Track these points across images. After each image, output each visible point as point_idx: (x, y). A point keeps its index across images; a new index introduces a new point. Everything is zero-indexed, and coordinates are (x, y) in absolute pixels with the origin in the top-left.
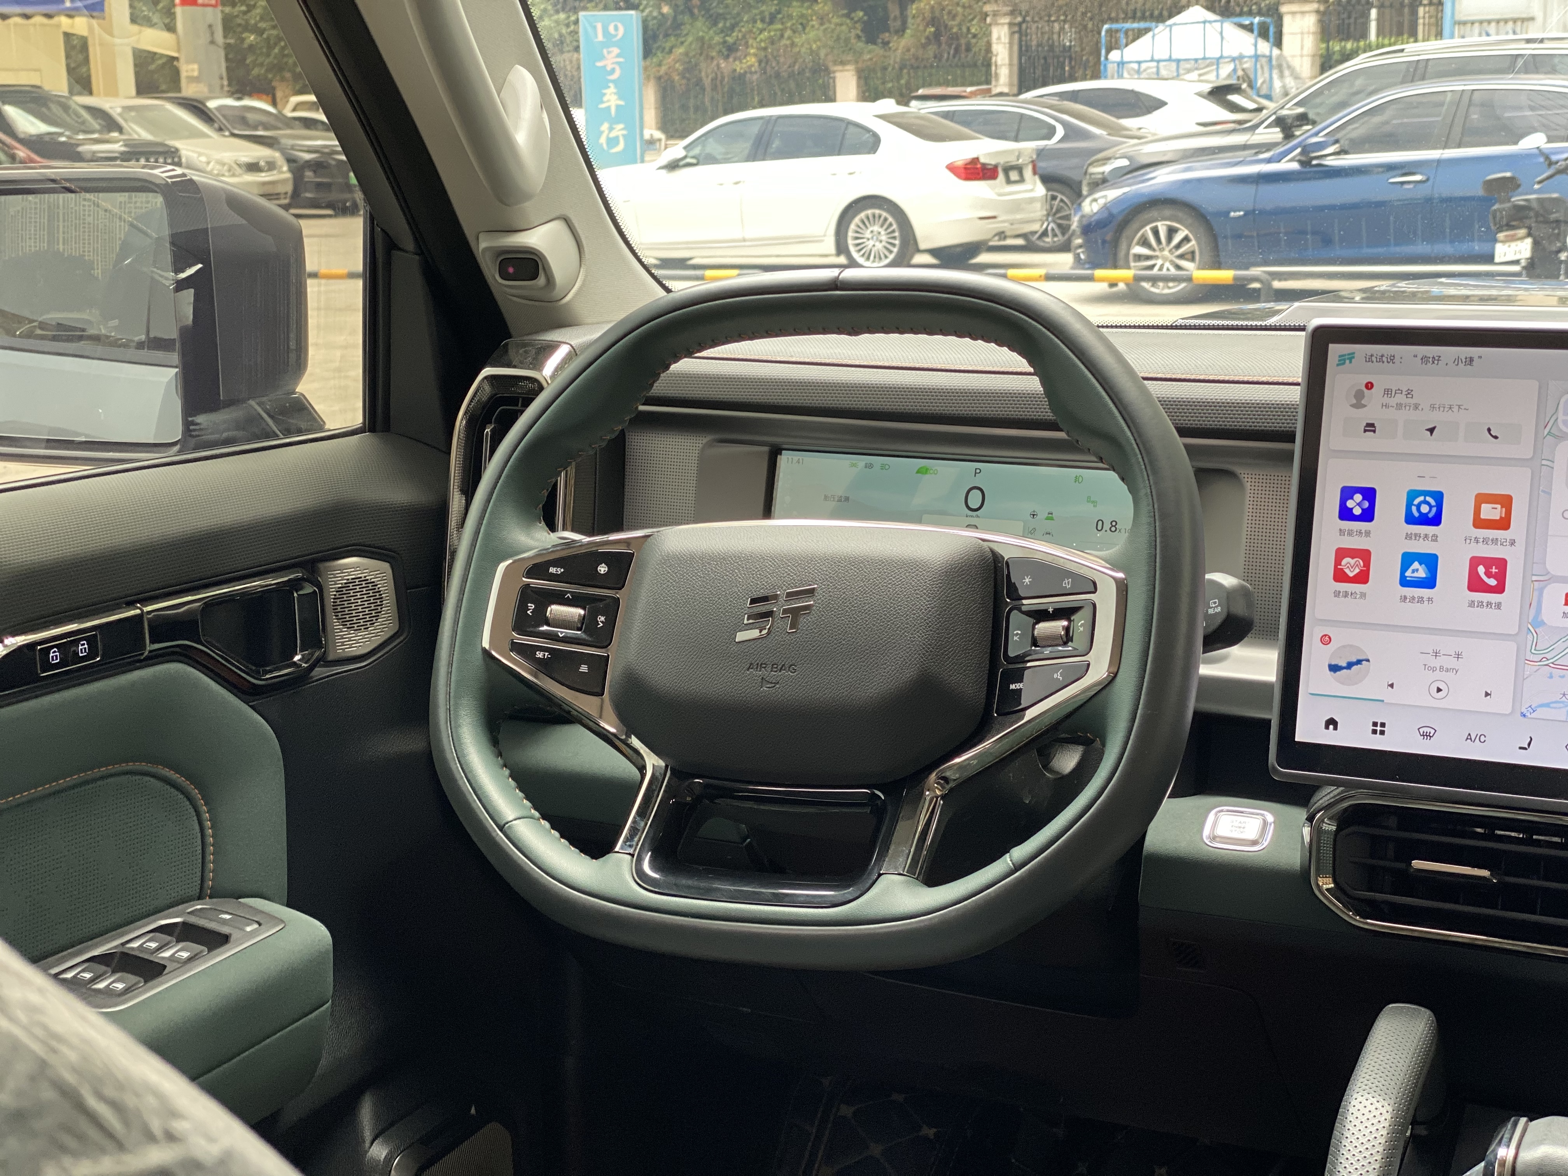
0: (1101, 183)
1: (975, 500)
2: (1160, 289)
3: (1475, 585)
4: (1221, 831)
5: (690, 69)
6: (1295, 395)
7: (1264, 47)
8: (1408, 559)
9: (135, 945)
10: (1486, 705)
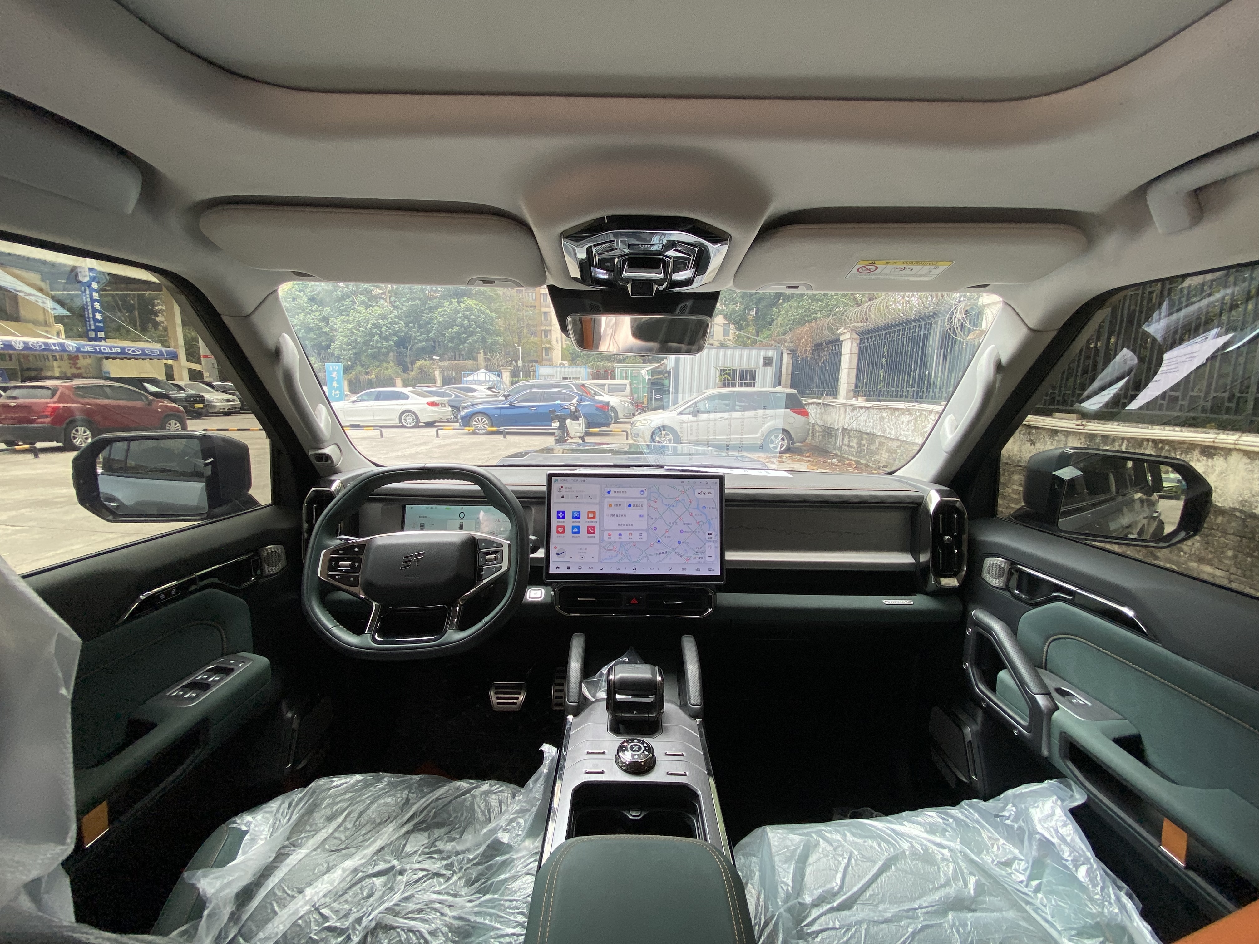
0: (464, 408)
1: (462, 515)
2: (480, 432)
3: (589, 532)
4: (532, 596)
5: (357, 378)
6: (544, 488)
7: (499, 379)
8: (573, 527)
9: (199, 678)
10: (593, 560)
